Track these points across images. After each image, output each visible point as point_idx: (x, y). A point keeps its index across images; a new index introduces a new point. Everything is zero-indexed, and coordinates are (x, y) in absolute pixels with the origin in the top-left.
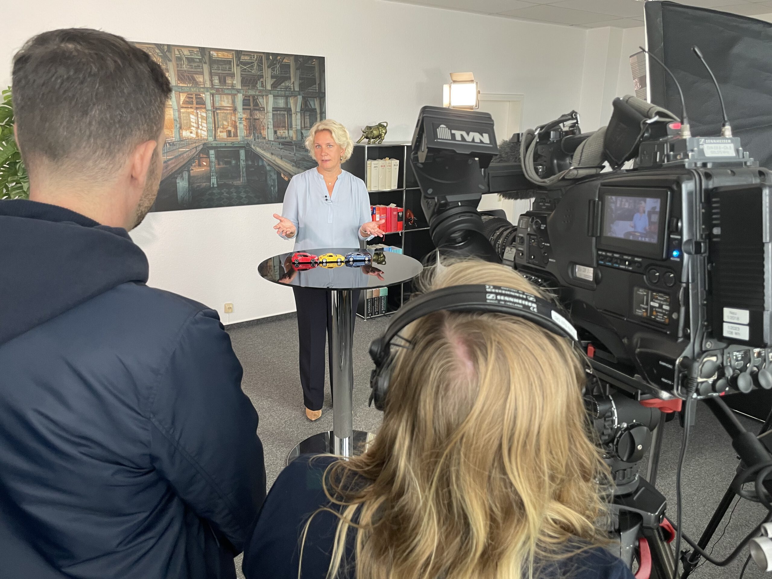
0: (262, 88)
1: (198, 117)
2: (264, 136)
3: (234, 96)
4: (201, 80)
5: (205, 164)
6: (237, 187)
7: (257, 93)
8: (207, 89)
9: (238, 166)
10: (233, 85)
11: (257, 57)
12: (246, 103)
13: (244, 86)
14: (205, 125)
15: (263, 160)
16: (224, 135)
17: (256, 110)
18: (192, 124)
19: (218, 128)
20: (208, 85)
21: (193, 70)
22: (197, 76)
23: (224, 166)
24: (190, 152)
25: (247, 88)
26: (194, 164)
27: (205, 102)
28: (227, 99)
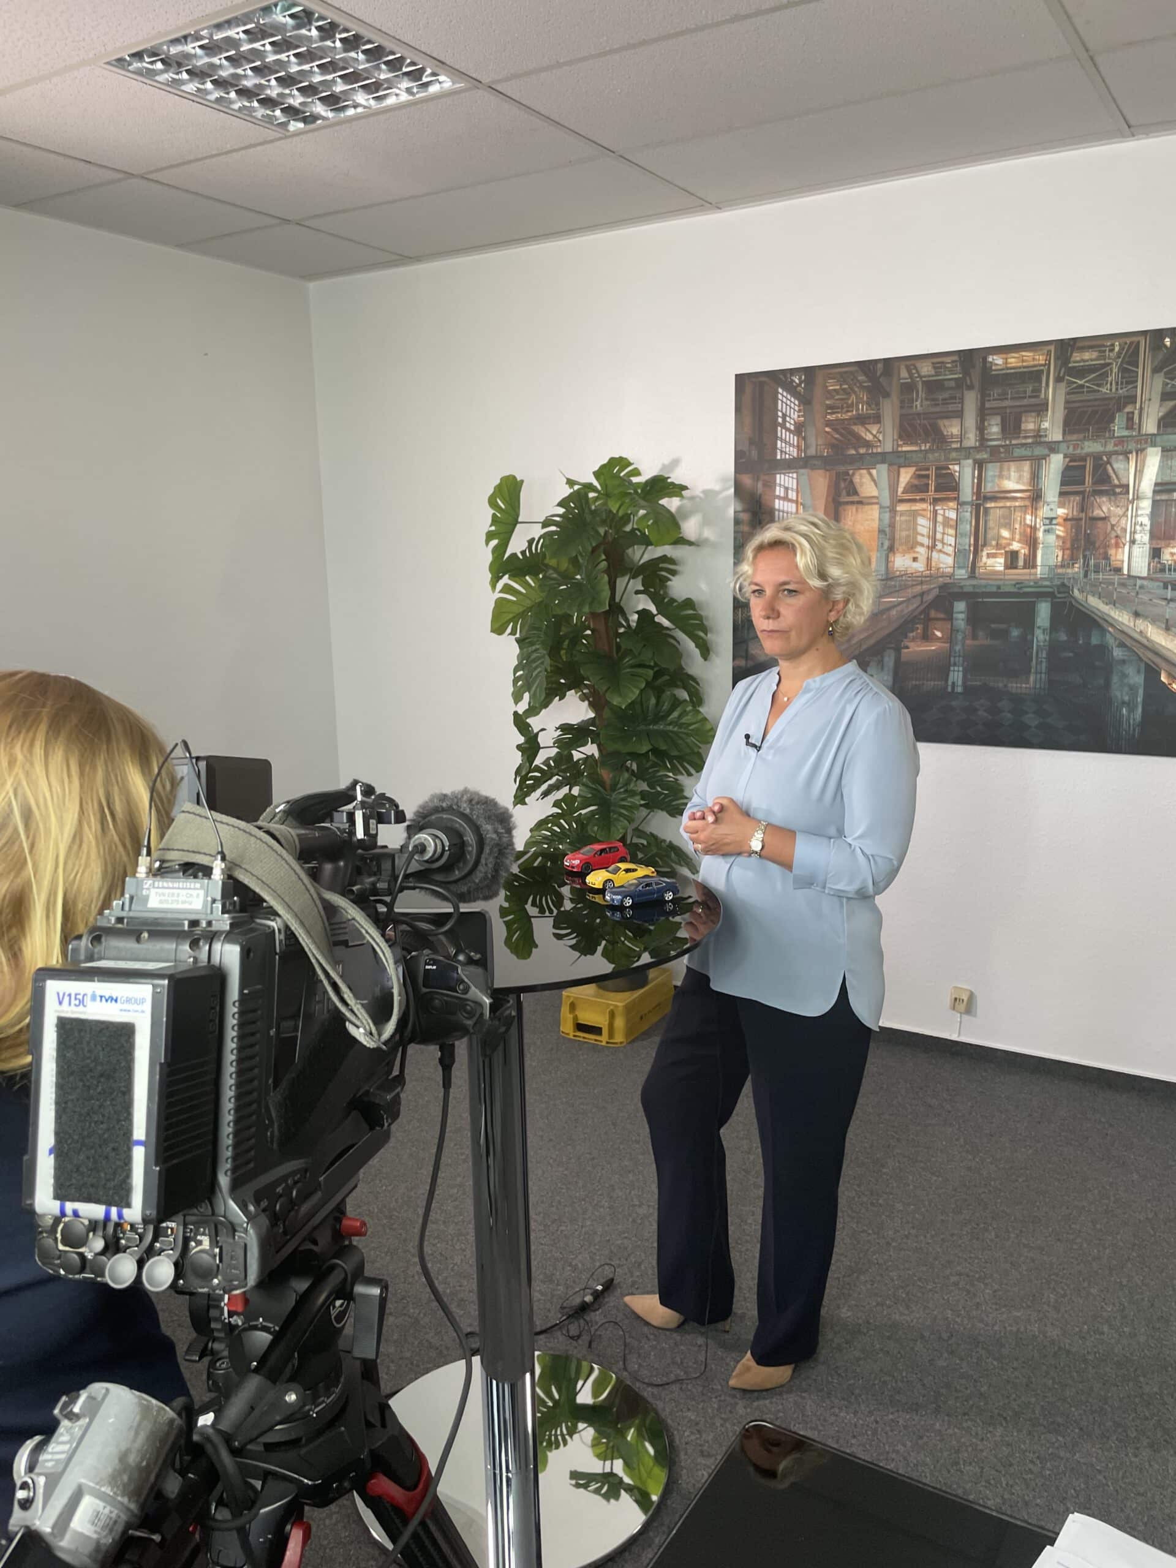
0: (1126, 433)
1: (935, 522)
2: (1115, 564)
3: (1037, 462)
4: (955, 430)
5: (939, 634)
6: (1017, 700)
7: (1110, 447)
8: (967, 452)
9: (1026, 642)
10: (1038, 434)
11: (1122, 349)
12: (1071, 479)
13: (1072, 432)
14: (951, 540)
15: (1103, 631)
16: (998, 564)
17: (1101, 493)
18: (920, 539)
19: (984, 545)
20: (971, 440)
21: (937, 409)
22: (946, 422)
23: (988, 642)
24: (907, 607)
25: (1081, 436)
26: (911, 635)
27: (958, 484)
28: (1019, 470)
